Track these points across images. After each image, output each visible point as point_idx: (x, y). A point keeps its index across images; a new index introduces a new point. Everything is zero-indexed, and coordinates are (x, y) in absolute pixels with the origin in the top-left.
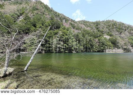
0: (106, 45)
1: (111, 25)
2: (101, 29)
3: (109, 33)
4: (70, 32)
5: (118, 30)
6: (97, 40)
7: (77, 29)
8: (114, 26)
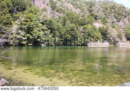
0: (93, 37)
1: (109, 9)
2: (95, 13)
3: (104, 19)
4: (36, 17)
5: (117, 15)
6: (81, 28)
7: (57, 11)
8: (113, 10)
